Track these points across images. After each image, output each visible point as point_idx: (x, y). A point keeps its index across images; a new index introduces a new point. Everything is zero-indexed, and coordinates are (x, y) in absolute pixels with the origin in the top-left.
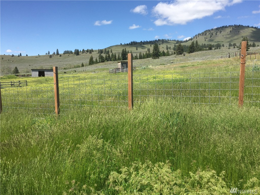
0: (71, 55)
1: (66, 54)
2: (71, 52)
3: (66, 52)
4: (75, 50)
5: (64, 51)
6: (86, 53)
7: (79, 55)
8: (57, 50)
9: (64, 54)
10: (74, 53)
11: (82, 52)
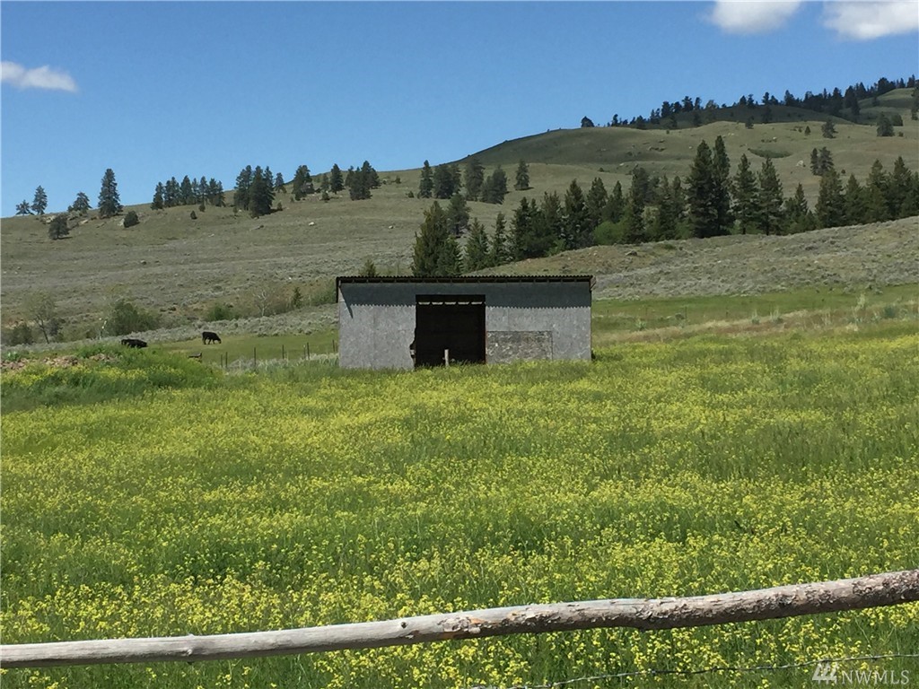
0: (211, 210)
1: (170, 203)
2: (212, 192)
3: (173, 195)
4: (246, 174)
5: (159, 188)
6: (326, 199)
7: (270, 211)
8: (110, 174)
9: (157, 204)
10: (232, 201)
11: (290, 189)
